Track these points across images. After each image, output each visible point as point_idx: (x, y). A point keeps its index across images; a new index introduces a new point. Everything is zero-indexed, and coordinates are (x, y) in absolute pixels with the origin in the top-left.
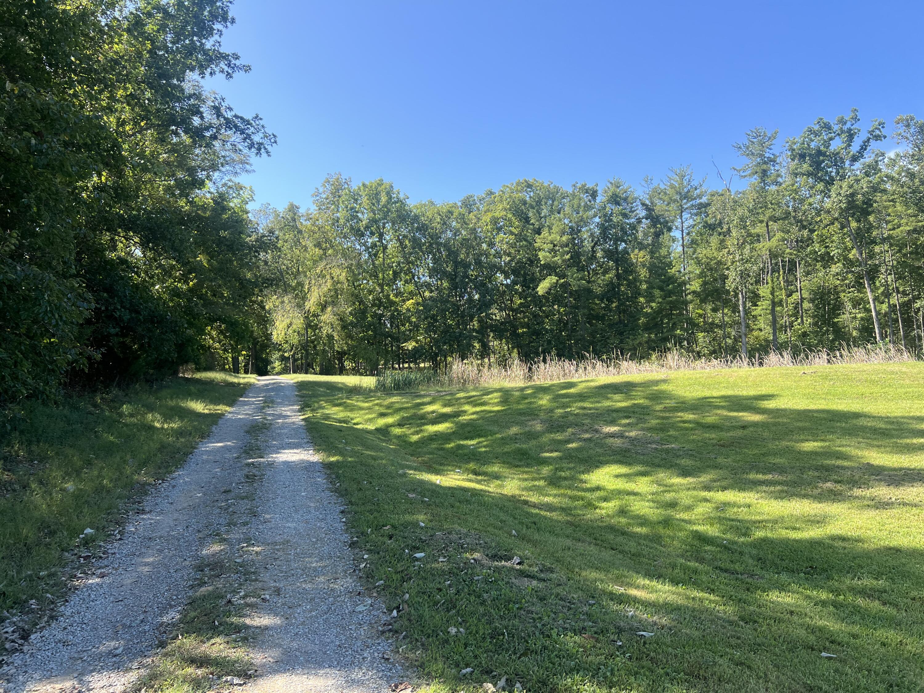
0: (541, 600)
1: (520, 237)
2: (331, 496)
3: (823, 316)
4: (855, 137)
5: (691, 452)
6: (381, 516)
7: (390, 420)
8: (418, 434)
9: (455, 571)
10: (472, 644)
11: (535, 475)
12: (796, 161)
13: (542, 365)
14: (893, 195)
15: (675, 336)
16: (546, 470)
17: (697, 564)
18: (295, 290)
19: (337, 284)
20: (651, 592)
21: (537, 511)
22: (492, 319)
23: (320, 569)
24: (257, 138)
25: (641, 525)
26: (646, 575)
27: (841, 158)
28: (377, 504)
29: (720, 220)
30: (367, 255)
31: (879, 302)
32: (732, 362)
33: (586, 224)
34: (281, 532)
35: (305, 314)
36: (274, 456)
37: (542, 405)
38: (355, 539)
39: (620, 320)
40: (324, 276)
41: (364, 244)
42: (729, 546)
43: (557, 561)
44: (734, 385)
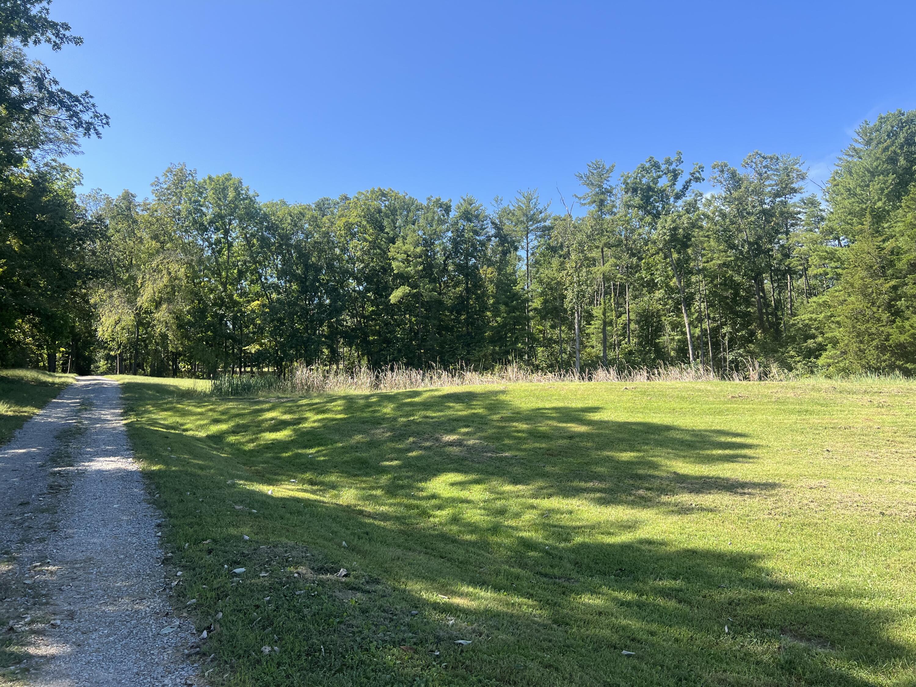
0: (363, 612)
1: (374, 245)
2: (148, 508)
3: (647, 336)
4: (679, 177)
5: (522, 461)
6: (202, 529)
7: (224, 427)
8: (253, 442)
9: (277, 586)
10: (286, 663)
11: (373, 484)
12: (630, 194)
13: (389, 373)
14: (708, 231)
15: (515, 350)
16: (384, 479)
17: (519, 570)
18: (126, 284)
19: (175, 280)
20: (473, 600)
21: (371, 521)
22: (343, 326)
23: (125, 589)
24: (86, 117)
25: (472, 532)
26: (470, 582)
27: (667, 195)
28: (199, 517)
29: (562, 243)
30: (210, 251)
31: (693, 326)
32: (564, 376)
33: (439, 237)
34: (84, 549)
35: (136, 310)
36: (86, 464)
37: (386, 414)
38: (170, 554)
39: (468, 332)
40: (160, 271)
41: (207, 240)
42: (551, 551)
43: (385, 571)
44: (565, 398)
